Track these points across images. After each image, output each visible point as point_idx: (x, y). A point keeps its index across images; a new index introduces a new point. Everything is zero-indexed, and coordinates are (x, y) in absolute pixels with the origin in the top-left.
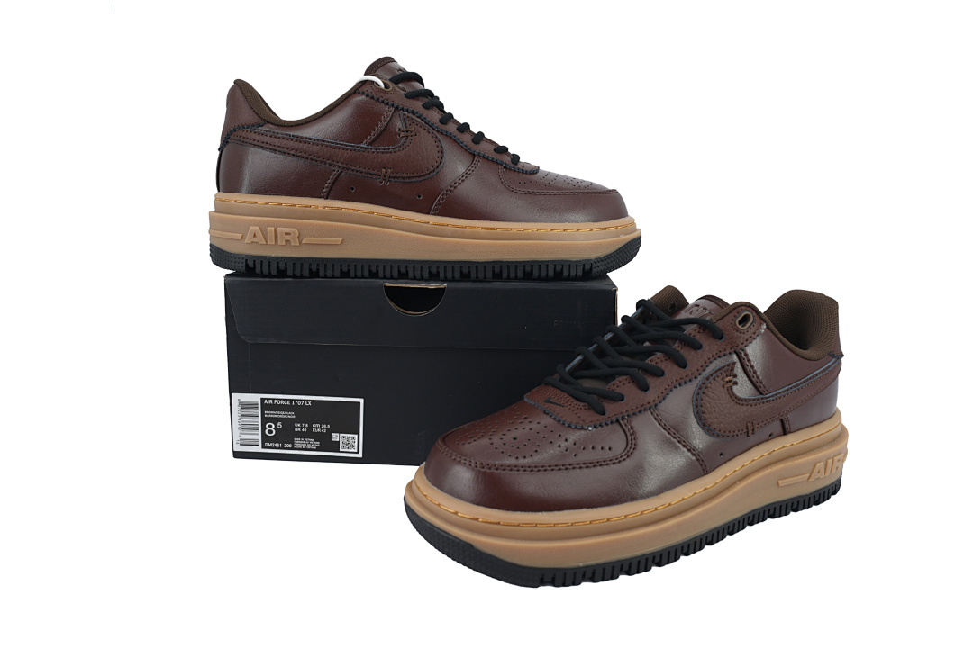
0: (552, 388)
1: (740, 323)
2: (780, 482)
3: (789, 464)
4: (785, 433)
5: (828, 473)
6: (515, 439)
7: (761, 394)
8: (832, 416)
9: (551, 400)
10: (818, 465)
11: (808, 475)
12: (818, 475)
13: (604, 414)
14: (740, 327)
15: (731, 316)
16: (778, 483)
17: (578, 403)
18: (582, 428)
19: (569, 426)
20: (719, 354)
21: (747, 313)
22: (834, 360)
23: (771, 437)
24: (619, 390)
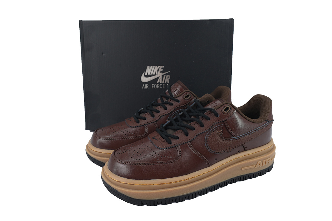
0: (157, 133)
1: (225, 110)
2: (242, 168)
3: (246, 162)
4: (245, 151)
5: (264, 165)
6: (138, 152)
7: (234, 137)
8: (269, 142)
9: (155, 137)
10: (259, 162)
11: (255, 166)
12: (259, 166)
13: (171, 144)
14: (225, 112)
15: (222, 107)
16: (241, 169)
17: (163, 139)
18: (162, 149)
19: (158, 148)
20: (216, 122)
21: (228, 106)
22: (267, 123)
23: (239, 152)
24: (177, 135)
